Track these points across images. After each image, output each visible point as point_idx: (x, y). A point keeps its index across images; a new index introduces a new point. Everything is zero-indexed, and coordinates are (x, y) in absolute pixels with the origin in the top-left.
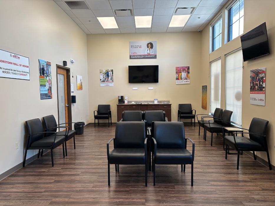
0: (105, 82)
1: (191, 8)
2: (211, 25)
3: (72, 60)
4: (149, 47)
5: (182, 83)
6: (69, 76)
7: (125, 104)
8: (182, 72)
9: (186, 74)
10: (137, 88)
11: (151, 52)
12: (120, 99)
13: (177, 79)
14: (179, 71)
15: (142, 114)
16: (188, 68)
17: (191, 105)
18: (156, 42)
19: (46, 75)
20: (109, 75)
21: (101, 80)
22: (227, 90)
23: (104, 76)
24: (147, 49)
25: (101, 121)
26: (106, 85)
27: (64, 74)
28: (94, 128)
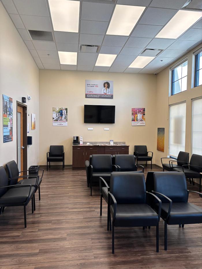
0: (57, 121)
1: (159, 50)
2: (171, 69)
3: (29, 96)
4: (106, 87)
5: (137, 125)
6: (26, 114)
7: (81, 145)
8: (138, 114)
9: (141, 115)
10: (92, 129)
11: (107, 91)
12: (75, 139)
13: (133, 120)
14: (135, 112)
15: (112, 158)
16: (144, 110)
17: (146, 146)
18: (113, 81)
19: (8, 113)
20: (63, 113)
21: (53, 118)
22: (193, 134)
23: (58, 114)
24: (103, 89)
25: (52, 164)
26: (59, 124)
27: (21, 112)
28: (47, 172)
